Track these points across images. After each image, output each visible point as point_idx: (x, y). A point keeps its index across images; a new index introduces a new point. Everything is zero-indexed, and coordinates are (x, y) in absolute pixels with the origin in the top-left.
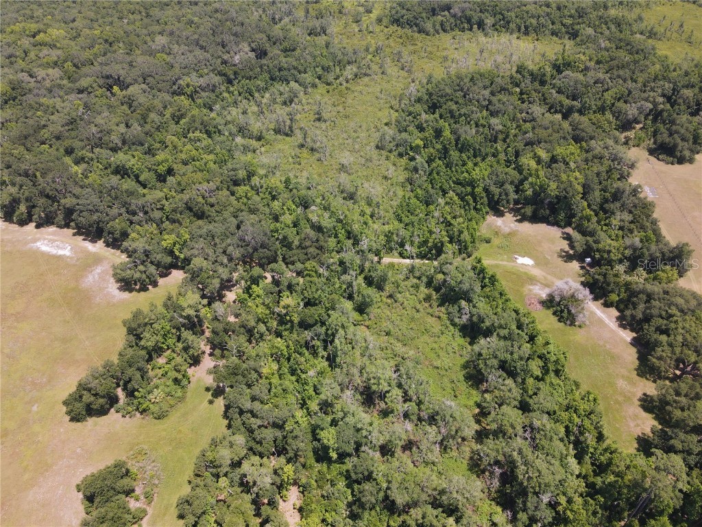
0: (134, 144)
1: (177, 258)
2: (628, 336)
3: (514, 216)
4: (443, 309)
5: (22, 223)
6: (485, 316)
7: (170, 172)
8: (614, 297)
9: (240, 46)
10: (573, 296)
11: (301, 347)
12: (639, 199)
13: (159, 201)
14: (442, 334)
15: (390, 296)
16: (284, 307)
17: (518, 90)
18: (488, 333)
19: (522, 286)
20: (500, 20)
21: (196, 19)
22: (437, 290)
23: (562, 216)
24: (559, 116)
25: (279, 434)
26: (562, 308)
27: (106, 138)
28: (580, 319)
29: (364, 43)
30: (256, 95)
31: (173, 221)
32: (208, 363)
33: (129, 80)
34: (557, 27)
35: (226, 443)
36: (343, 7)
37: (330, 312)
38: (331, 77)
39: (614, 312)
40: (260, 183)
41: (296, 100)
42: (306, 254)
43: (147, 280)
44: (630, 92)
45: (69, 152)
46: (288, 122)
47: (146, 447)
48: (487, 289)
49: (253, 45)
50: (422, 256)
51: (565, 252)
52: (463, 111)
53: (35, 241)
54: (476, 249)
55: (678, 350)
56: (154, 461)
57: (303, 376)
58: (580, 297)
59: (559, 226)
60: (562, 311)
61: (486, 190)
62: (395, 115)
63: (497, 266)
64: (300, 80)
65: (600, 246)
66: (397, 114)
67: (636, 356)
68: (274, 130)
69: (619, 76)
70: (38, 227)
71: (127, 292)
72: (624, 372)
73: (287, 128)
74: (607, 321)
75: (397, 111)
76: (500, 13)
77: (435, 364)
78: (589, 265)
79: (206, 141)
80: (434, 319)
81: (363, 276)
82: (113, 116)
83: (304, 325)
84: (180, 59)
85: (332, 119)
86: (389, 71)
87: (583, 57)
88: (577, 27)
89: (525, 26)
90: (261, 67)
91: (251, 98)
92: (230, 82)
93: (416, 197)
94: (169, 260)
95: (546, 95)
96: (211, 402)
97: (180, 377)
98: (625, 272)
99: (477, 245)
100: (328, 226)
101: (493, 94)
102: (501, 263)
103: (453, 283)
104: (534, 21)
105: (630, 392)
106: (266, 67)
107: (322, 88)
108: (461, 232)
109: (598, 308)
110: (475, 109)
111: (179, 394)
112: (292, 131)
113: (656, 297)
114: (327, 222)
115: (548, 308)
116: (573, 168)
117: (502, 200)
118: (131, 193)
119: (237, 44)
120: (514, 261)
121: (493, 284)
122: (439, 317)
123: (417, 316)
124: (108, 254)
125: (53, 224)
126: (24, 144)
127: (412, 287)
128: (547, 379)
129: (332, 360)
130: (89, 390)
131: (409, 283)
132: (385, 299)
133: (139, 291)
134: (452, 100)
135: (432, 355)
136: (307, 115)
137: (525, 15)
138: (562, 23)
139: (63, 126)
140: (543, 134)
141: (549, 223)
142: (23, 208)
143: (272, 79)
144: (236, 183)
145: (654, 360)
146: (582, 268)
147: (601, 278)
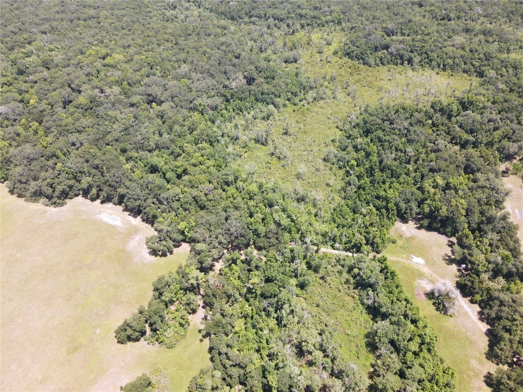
0: (163, 148)
1: (186, 236)
2: (484, 327)
3: (415, 224)
4: (356, 291)
5: (93, 200)
6: (383, 304)
7: (185, 172)
8: (478, 298)
9: (237, 75)
10: (447, 294)
11: (261, 311)
12: (507, 223)
13: (177, 195)
14: (354, 310)
15: (322, 278)
16: (252, 284)
17: (430, 122)
18: (384, 316)
19: (414, 280)
20: (425, 58)
21: (208, 50)
22: (354, 277)
23: (449, 229)
24: (457, 148)
25: (242, 372)
26: (439, 301)
27: (146, 143)
28: (450, 311)
29: (323, 71)
30: (245, 112)
31: (185, 210)
32: (201, 312)
33: (163, 99)
34: (468, 66)
35: (209, 373)
36: (311, 40)
37: (281, 289)
38: (297, 100)
39: (477, 308)
40: (242, 186)
41: (271, 118)
42: (269, 242)
43: (167, 250)
44: (514, 132)
45: (124, 151)
46: (265, 136)
47: (161, 366)
48: (389, 281)
49: (246, 74)
50: (347, 250)
51: (448, 256)
52: (387, 138)
53: (100, 213)
54: (385, 247)
55: (515, 346)
56: (165, 377)
57: (260, 333)
58: (453, 296)
59: (447, 236)
60: (439, 304)
61: (396, 205)
62: (339, 133)
63: (398, 262)
64: (276, 103)
65: (473, 259)
66: (341, 132)
67: (488, 343)
68: (255, 140)
69: (508, 118)
70: (102, 203)
71: (154, 256)
72: (478, 355)
73: (264, 139)
74: (471, 314)
75: (341, 130)
76: (426, 53)
77: (347, 332)
78: (464, 269)
79: (209, 150)
80: (350, 298)
81: (305, 261)
82: (151, 125)
83: (263, 296)
84: (196, 84)
85: (295, 134)
86: (338, 96)
87: (482, 99)
88: (483, 68)
89: (443, 64)
90: (250, 92)
91: (241, 113)
92: (228, 101)
93: (347, 205)
94: (181, 237)
95: (450, 129)
96: (201, 341)
97: (183, 322)
98: (489, 278)
99: (386, 245)
100: (286, 224)
101: (411, 124)
102: (401, 260)
103: (364, 277)
104: (450, 62)
105: (479, 370)
106: (253, 92)
107: (290, 108)
108: (374, 237)
109: (466, 303)
110: (396, 137)
111: (182, 333)
112: (267, 143)
113: (506, 304)
114: (285, 222)
115: (430, 299)
116: (461, 194)
117: (407, 213)
118: (160, 188)
119: (235, 73)
120: (410, 260)
121: (393, 279)
122: (353, 297)
123: (339, 294)
124: (143, 226)
125: (111, 201)
126: (96, 145)
127: (338, 272)
128: (422, 354)
129: (279, 320)
130: (131, 327)
131: (336, 269)
132: (318, 279)
133: (161, 256)
134: (381, 128)
135: (345, 325)
136: (278, 129)
137: (445, 55)
138: (472, 64)
139: (120, 132)
140: (442, 164)
141: (439, 232)
142: (94, 191)
143: (257, 100)
144: (227, 184)
145: (498, 351)
146: (459, 270)
147: (469, 284)
